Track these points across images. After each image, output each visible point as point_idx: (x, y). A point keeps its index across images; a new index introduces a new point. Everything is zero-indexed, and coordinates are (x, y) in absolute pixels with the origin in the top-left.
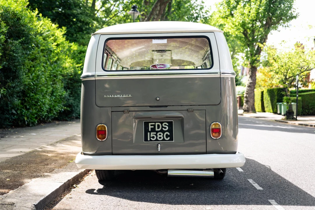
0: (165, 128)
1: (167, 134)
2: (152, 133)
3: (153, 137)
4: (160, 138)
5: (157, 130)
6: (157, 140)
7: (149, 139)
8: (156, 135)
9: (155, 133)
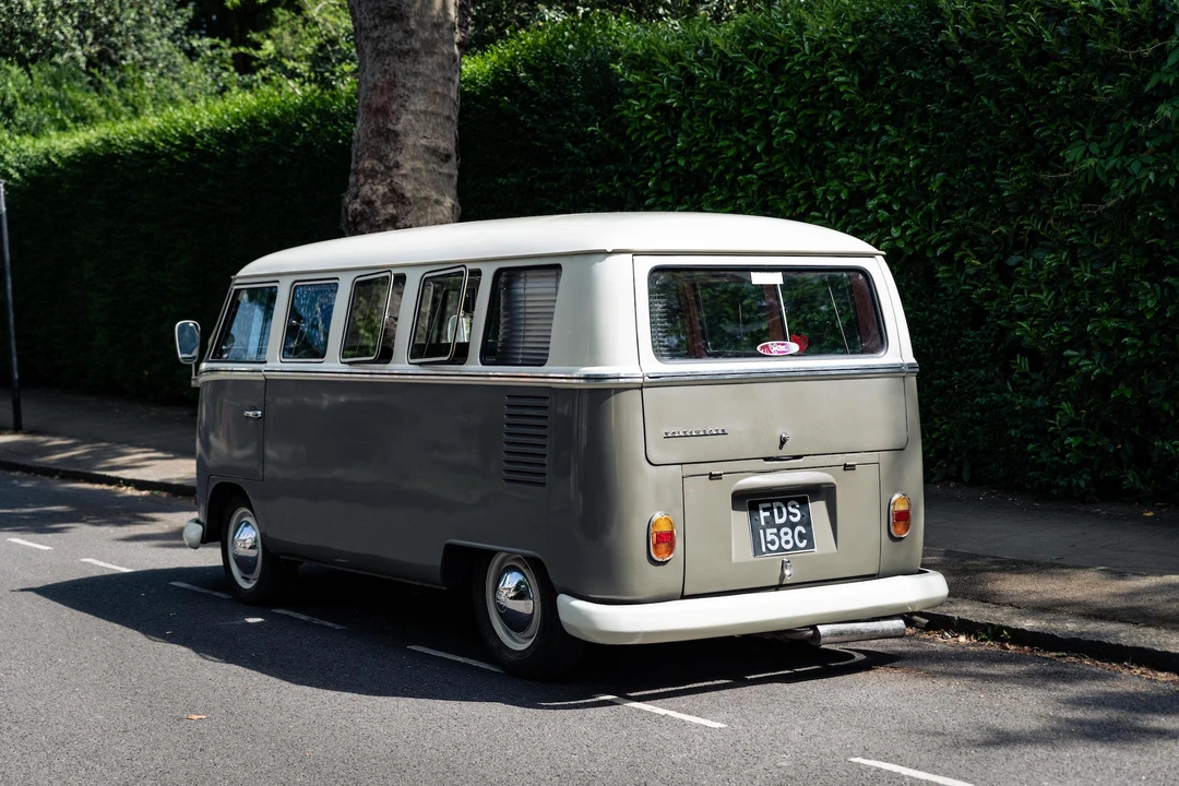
0: (795, 515)
1: (800, 533)
2: (769, 531)
3: (773, 543)
4: (787, 542)
5: (778, 521)
6: (781, 549)
7: (764, 550)
8: (778, 535)
9: (775, 530)
